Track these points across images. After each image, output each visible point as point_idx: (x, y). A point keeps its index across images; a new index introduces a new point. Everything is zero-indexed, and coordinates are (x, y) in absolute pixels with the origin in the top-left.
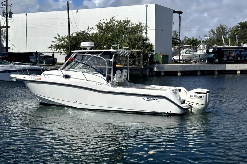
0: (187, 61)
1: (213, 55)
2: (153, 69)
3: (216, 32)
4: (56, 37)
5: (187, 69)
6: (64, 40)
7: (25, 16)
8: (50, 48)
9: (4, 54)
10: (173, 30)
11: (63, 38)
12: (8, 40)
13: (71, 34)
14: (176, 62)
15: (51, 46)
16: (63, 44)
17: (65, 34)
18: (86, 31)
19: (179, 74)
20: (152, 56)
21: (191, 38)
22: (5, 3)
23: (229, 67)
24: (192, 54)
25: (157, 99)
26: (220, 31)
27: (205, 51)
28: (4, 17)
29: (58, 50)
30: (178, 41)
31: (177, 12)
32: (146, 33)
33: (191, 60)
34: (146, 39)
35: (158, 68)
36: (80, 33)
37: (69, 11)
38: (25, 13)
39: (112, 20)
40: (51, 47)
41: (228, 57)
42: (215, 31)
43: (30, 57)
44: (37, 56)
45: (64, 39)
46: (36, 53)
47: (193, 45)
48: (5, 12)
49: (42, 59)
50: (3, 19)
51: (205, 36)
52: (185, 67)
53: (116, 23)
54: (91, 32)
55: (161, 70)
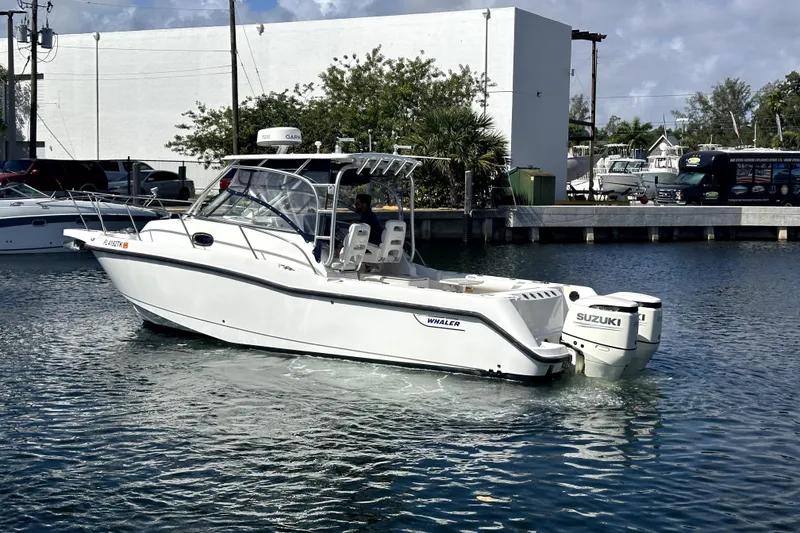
0: (615, 197)
1: (702, 176)
2: (505, 221)
3: (711, 103)
4: (191, 113)
5: (614, 222)
6: (217, 123)
7: (95, 41)
8: (173, 147)
9: (23, 165)
10: (572, 96)
11: (213, 114)
12: (38, 118)
13: (240, 103)
14: (578, 198)
15: (175, 140)
16: (213, 134)
17: (222, 103)
18: (289, 95)
19: (590, 236)
20: (502, 179)
21: (631, 121)
23: (753, 216)
24: (634, 172)
25: (457, 324)
26: (724, 100)
27: (675, 164)
28: (25, 45)
29: (199, 155)
30: (589, 130)
31: (586, 36)
32: (484, 104)
33: (627, 192)
34: (485, 123)
35: (518, 215)
36: (270, 101)
38: (95, 34)
39: (374, 58)
40: (175, 144)
41: (750, 185)
42: (709, 97)
43: (109, 174)
44: (129, 175)
45: (219, 117)
46: (128, 163)
47: (637, 144)
48: (30, 27)
49: (147, 181)
50: (22, 51)
51: (678, 114)
53: (387, 69)
54: (304, 99)
55: (529, 224)
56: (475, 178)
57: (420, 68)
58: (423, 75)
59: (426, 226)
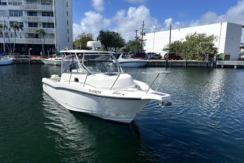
2: (216, 63)
19: (235, 67)
22: (142, 28)
29: (164, 51)
35: (219, 62)
36: (176, 42)
37: (171, 30)
48: (142, 32)
52: (240, 63)
54: (182, 41)
55: (221, 64)
56: (209, 55)
57: (203, 35)
58: (204, 36)
59: (199, 64)
